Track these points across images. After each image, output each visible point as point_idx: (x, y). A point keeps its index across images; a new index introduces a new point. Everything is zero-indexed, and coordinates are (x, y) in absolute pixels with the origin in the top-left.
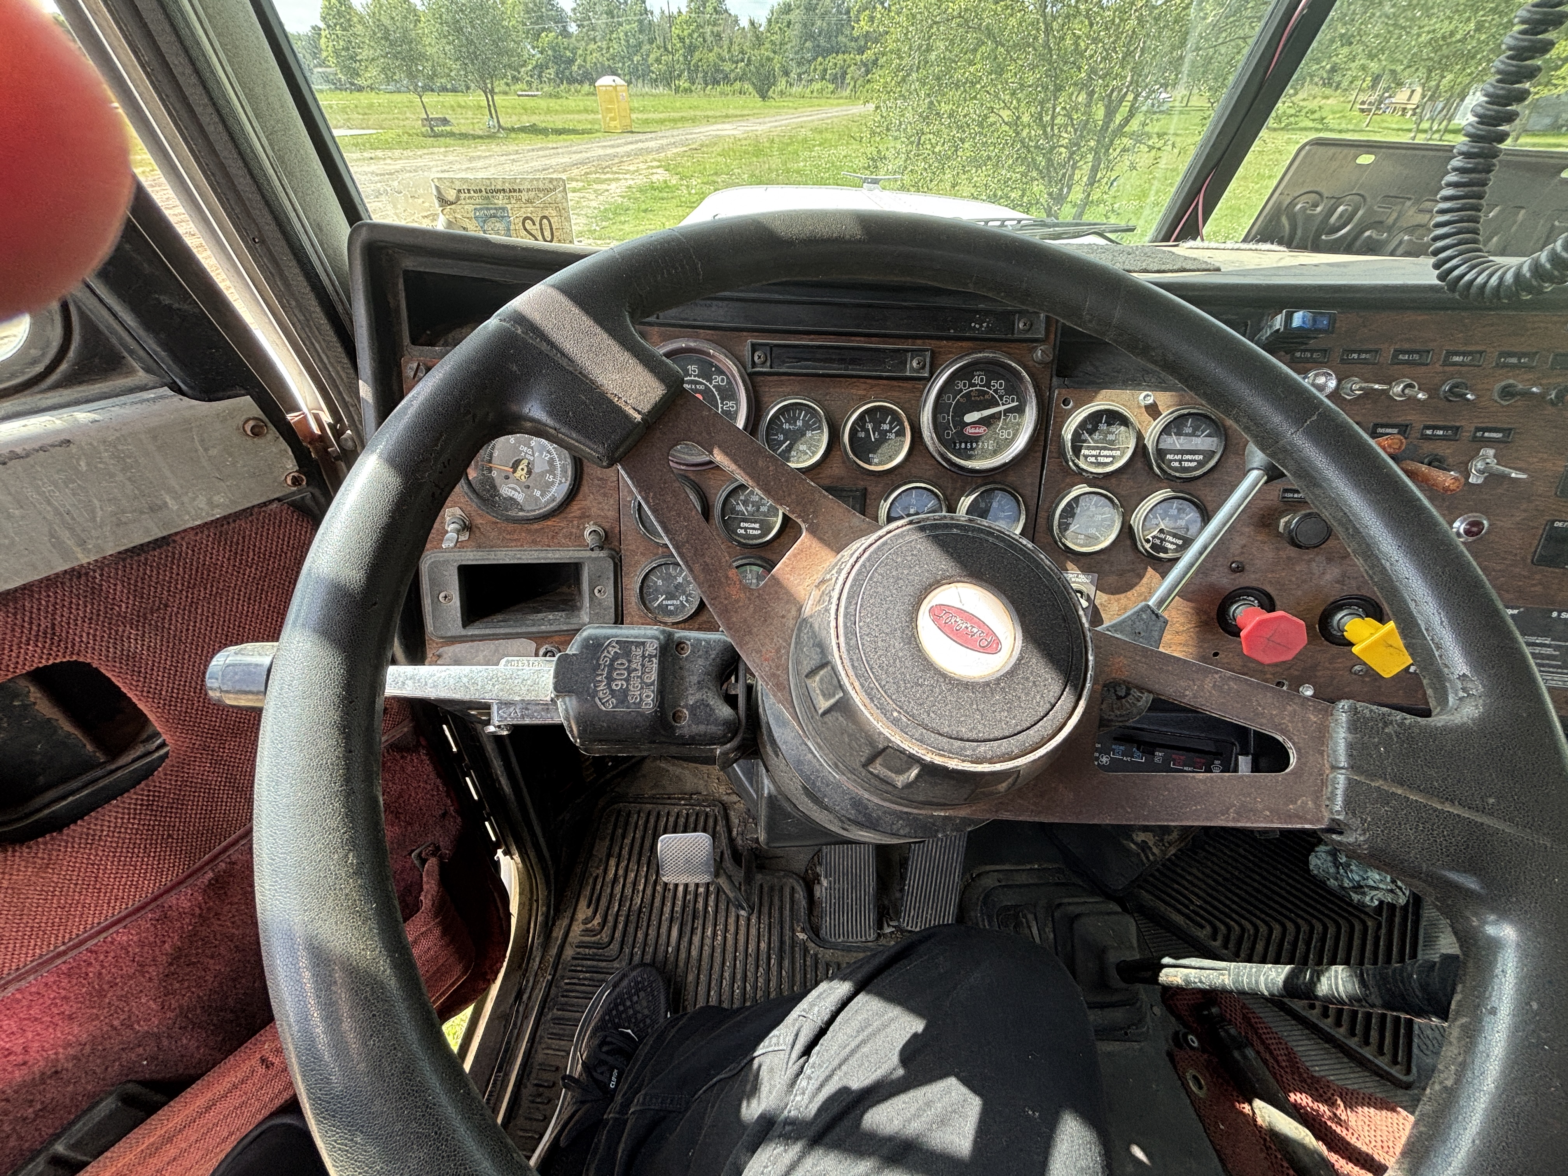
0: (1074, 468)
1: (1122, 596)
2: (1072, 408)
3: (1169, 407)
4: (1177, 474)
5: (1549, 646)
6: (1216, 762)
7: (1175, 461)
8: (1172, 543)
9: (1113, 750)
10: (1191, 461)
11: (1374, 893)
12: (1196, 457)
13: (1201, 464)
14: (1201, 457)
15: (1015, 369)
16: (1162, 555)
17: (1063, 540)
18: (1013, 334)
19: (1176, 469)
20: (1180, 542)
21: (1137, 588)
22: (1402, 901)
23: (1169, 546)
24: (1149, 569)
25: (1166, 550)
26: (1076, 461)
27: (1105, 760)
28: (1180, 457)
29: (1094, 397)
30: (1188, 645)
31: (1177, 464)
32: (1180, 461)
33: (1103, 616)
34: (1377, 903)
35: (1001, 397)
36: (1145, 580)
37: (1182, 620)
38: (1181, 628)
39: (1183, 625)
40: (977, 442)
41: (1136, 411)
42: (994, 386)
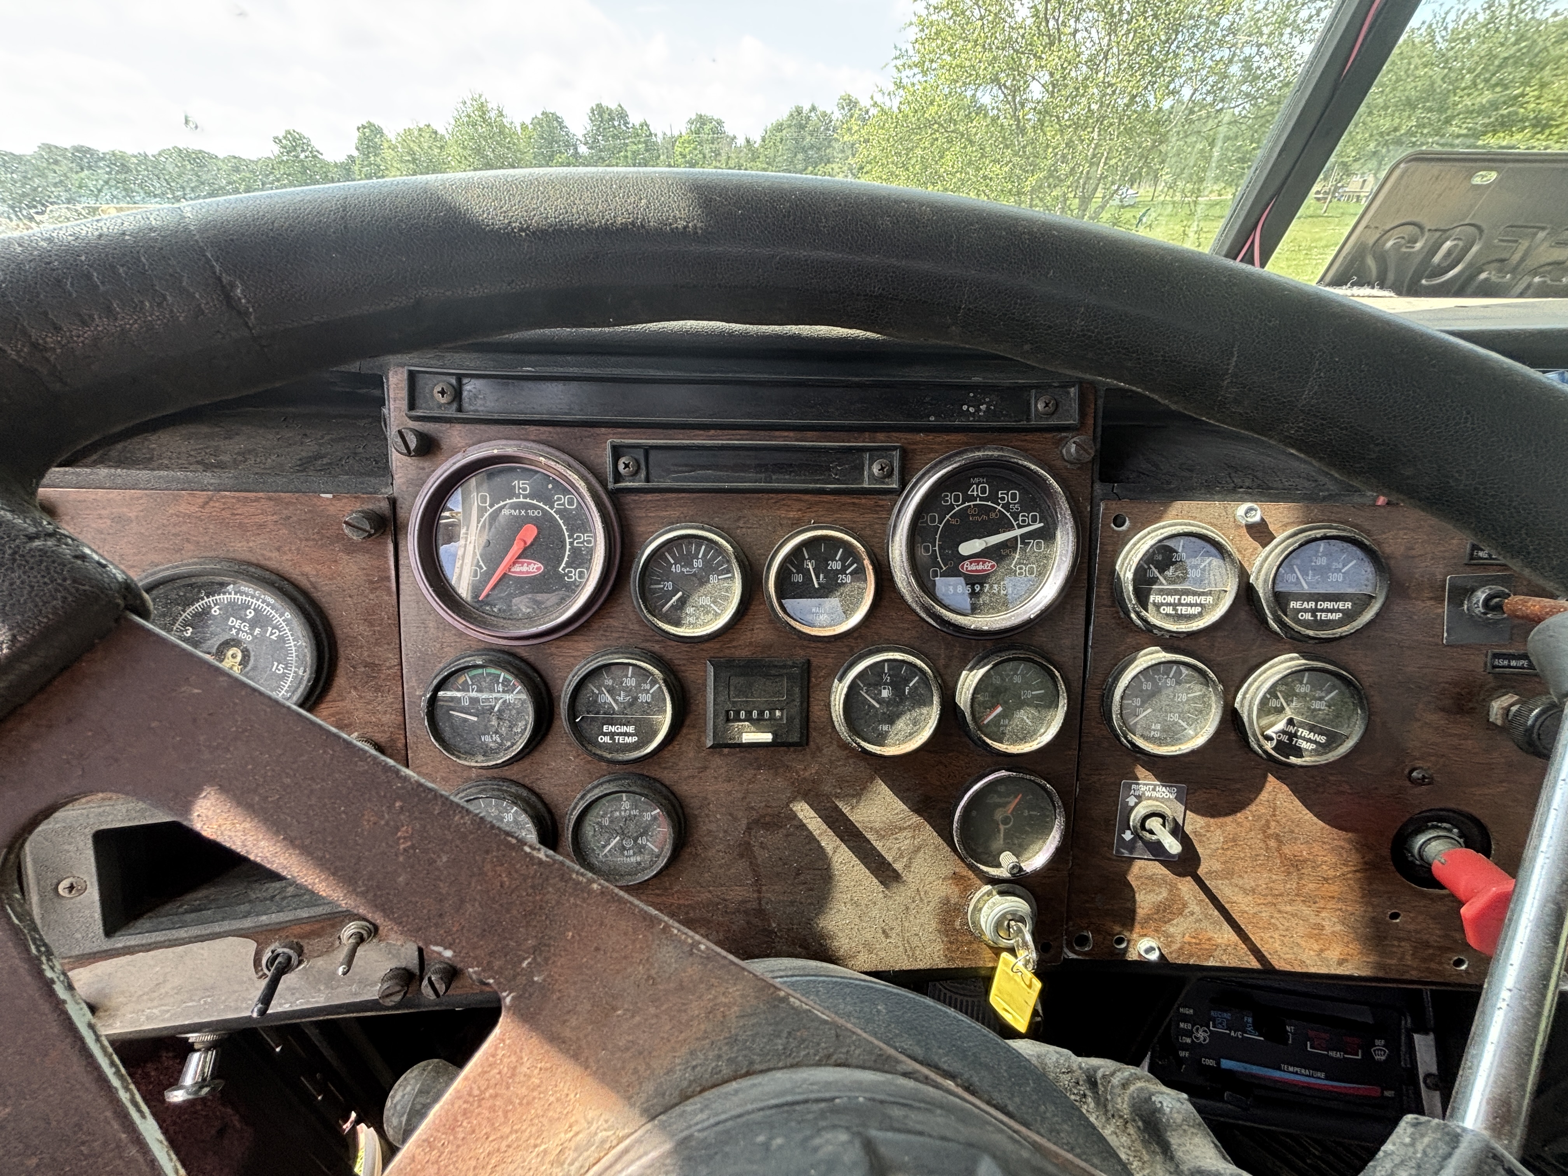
0: (1138, 622)
1: (1229, 819)
2: (1129, 530)
3: (1286, 526)
4: (1311, 633)
6: (1377, 1042)
7: (1306, 611)
8: (1309, 740)
9: (1214, 1020)
10: (1332, 611)
12: (1340, 605)
13: (1349, 616)
14: (1349, 605)
15: (1036, 473)
16: (1293, 760)
17: (1130, 736)
18: (1028, 420)
19: (1306, 624)
20: (1322, 739)
21: (1253, 807)
23: (1304, 745)
24: (1271, 778)
25: (1298, 752)
26: (1144, 613)
27: (1201, 1035)
28: (1312, 605)
29: (1164, 511)
30: (1344, 901)
31: (1308, 616)
32: (1314, 612)
33: (1200, 850)
35: (1015, 516)
36: (1264, 796)
37: (1331, 859)
38: (1331, 873)
39: (1335, 867)
40: (982, 585)
41: (1232, 532)
42: (1003, 499)
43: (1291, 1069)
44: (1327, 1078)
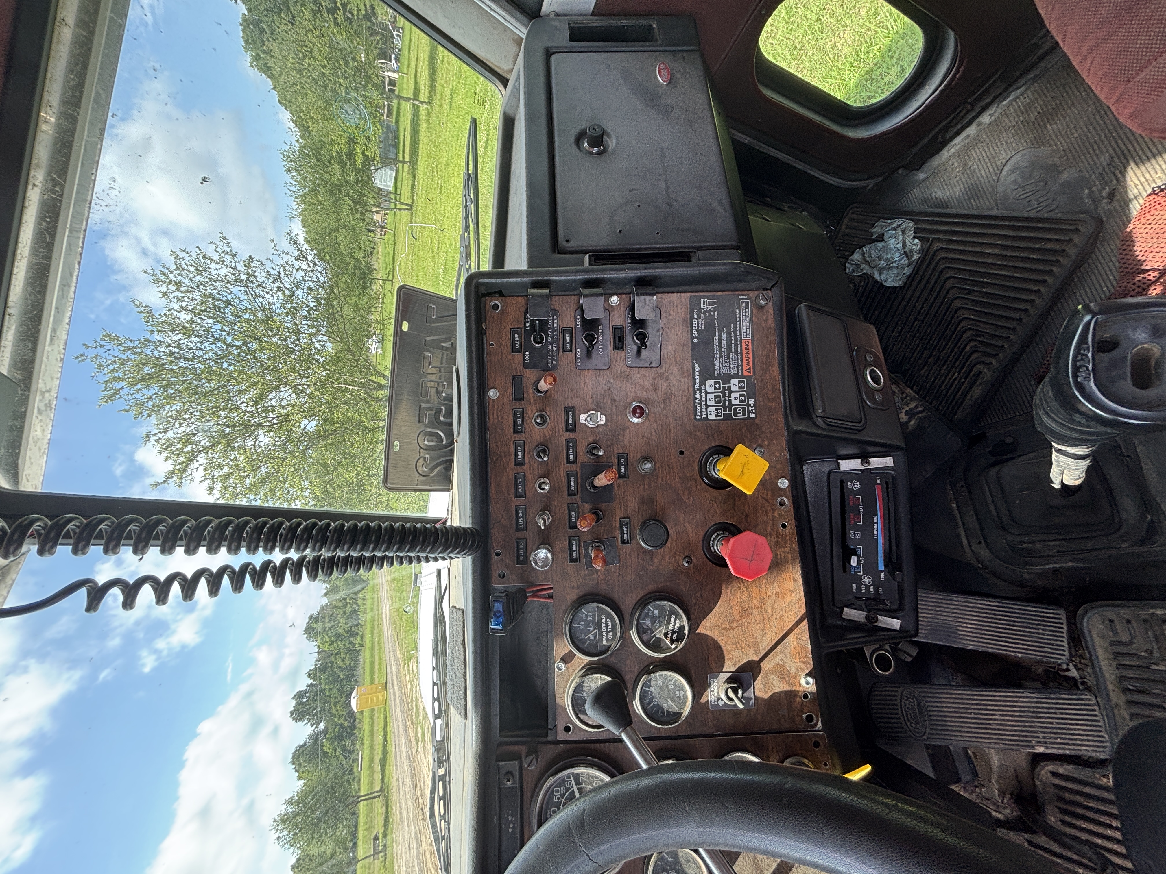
1: (724, 649)
3: (565, 645)
4: (619, 634)
5: (720, 336)
6: (850, 486)
7: (607, 636)
8: (675, 623)
9: (856, 572)
10: (606, 624)
11: (908, 243)
12: (603, 620)
13: (608, 616)
14: (603, 617)
16: (686, 631)
18: (516, 788)
19: (615, 635)
20: (673, 617)
21: (716, 638)
22: (911, 224)
23: (678, 625)
24: (698, 631)
25: (682, 628)
27: (867, 580)
28: (604, 634)
29: (561, 706)
30: (760, 584)
31: (610, 634)
32: (607, 632)
33: (744, 661)
34: (916, 241)
35: (567, 789)
36: (708, 633)
37: (738, 595)
38: (746, 594)
39: (742, 593)
41: (571, 670)
42: (558, 798)
43: (875, 533)
44: (876, 515)
